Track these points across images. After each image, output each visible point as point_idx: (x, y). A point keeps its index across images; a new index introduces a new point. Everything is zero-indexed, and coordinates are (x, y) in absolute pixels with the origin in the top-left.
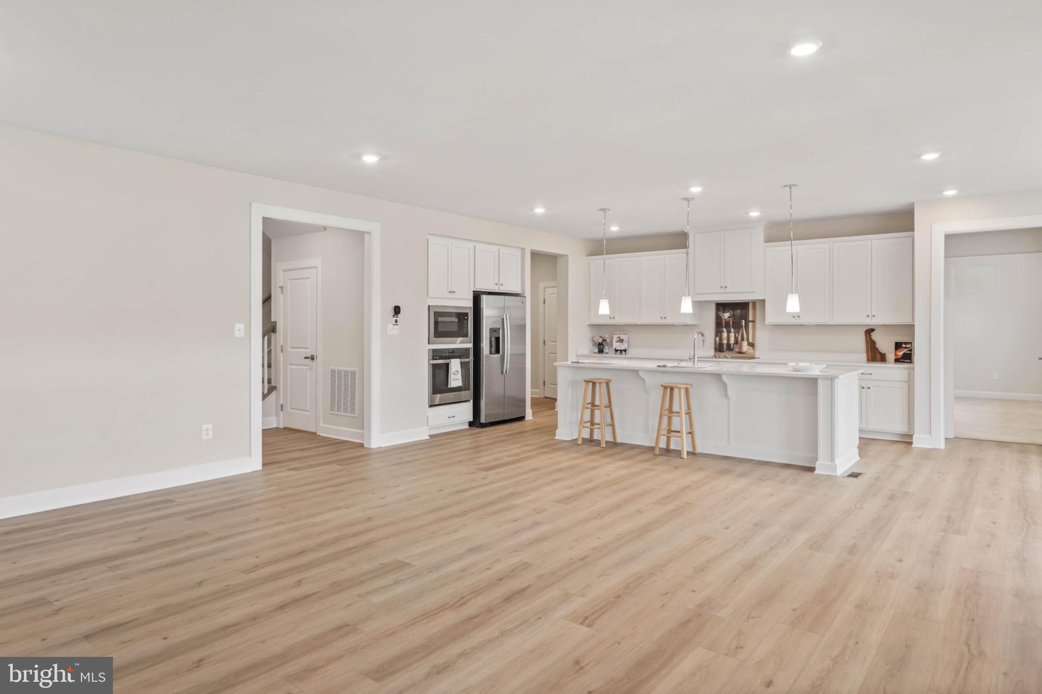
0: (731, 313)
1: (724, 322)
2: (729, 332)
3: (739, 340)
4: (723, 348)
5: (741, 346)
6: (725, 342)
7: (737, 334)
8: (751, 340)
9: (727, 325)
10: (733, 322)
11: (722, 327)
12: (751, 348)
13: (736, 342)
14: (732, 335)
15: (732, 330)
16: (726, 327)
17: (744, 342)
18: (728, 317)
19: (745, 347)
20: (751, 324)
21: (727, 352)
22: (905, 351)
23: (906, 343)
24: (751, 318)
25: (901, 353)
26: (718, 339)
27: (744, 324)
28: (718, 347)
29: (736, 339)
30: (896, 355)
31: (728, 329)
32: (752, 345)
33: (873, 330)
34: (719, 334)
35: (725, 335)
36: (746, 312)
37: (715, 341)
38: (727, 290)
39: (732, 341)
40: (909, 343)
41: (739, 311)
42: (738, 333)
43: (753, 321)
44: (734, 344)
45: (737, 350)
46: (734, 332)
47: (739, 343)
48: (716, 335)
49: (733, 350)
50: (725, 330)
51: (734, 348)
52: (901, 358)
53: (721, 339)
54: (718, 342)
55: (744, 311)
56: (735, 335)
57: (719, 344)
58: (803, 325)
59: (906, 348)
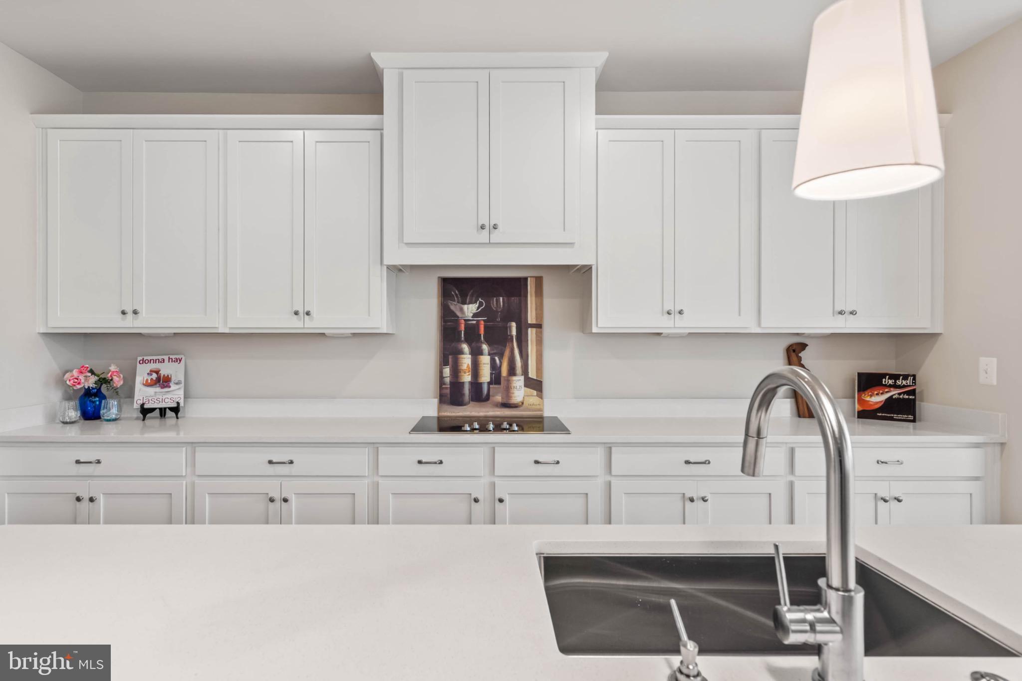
0: (481, 304)
1: (462, 327)
2: (476, 353)
3: (504, 371)
4: (463, 395)
5: (508, 390)
6: (467, 378)
7: (497, 358)
8: (532, 374)
9: (472, 336)
10: (486, 328)
11: (459, 340)
12: (535, 393)
13: (496, 379)
14: (485, 360)
15: (485, 347)
16: (468, 341)
17: (515, 378)
18: (475, 315)
19: (519, 391)
20: (531, 333)
21: (472, 403)
22: (894, 393)
23: (895, 377)
24: (531, 319)
25: (877, 399)
26: (447, 371)
27: (514, 332)
28: (448, 391)
29: (495, 369)
30: (861, 401)
31: (474, 344)
32: (535, 385)
33: (803, 346)
34: (450, 358)
35: (466, 360)
36: (520, 303)
37: (441, 377)
38: (496, 237)
39: (485, 376)
40: (906, 377)
41: (501, 298)
42: (501, 356)
43: (539, 326)
44: (489, 383)
45: (499, 398)
46: (489, 354)
47: (502, 379)
48: (444, 362)
49: (487, 398)
50: (465, 347)
51: (491, 394)
52: (881, 409)
53: (456, 372)
54: (448, 380)
55: (515, 300)
56: (493, 361)
57: (451, 383)
58: (659, 334)
59: (895, 386)
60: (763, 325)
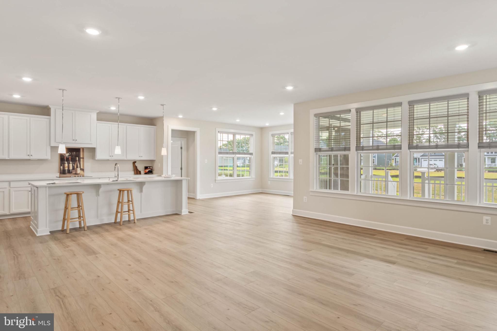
0: (70, 154)
1: (65, 158)
2: (69, 164)
3: (75, 167)
4: (66, 172)
5: (76, 171)
6: (66, 169)
7: (74, 165)
8: (82, 167)
9: (68, 160)
10: (71, 158)
11: (64, 161)
12: (82, 171)
13: (73, 168)
14: (71, 165)
15: (71, 162)
16: (67, 161)
17: (78, 168)
18: (68, 156)
19: (79, 171)
20: (81, 159)
21: (68, 174)
22: (149, 170)
23: (149, 167)
24: (81, 156)
25: (147, 171)
26: (62, 167)
27: (78, 159)
28: (62, 171)
29: (73, 167)
30: (145, 171)
31: (68, 162)
32: (83, 170)
33: (136, 162)
34: (62, 165)
35: (66, 165)
36: (79, 153)
37: (60, 169)
38: (76, 142)
39: (71, 168)
40: (151, 167)
41: (74, 153)
42: (75, 164)
43: (83, 158)
44: (72, 170)
45: (74, 173)
46: (72, 164)
47: (75, 169)
48: (61, 165)
49: (71, 172)
50: (66, 162)
51: (72, 172)
52: (148, 172)
53: (64, 167)
54: (62, 169)
55: (78, 153)
56: (73, 166)
57: (63, 170)
58: (109, 160)
59: (150, 168)
60: (127, 158)
